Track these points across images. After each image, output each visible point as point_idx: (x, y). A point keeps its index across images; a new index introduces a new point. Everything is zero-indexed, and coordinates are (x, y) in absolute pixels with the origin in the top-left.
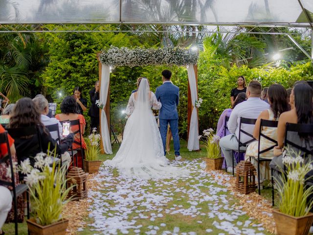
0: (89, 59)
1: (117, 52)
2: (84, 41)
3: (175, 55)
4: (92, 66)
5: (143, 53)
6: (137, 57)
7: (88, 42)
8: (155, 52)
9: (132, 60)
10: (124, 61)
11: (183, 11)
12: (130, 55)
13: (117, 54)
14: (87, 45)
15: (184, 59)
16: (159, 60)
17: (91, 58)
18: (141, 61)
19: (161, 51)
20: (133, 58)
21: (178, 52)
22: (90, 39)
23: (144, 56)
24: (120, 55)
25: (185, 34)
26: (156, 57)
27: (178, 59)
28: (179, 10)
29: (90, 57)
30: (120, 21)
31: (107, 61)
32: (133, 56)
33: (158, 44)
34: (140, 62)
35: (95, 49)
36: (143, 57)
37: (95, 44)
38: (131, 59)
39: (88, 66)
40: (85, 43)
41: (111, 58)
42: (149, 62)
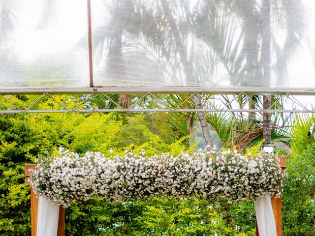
0: (20, 176)
1: (74, 166)
2: (9, 134)
3: (223, 172)
4: (24, 193)
5: (142, 168)
6: (125, 177)
7: (16, 136)
8: (172, 164)
9: (112, 186)
10: (94, 188)
11: (240, 60)
12: (107, 172)
13: (74, 171)
14: (15, 143)
15: (246, 183)
16: (182, 184)
17: (22, 175)
18: (137, 186)
19: (188, 163)
20: (116, 179)
21: (231, 165)
22: (23, 129)
23: (144, 176)
24: (83, 172)
25: (246, 115)
26: (174, 178)
27: (232, 184)
28: (232, 58)
29: (21, 171)
30: (92, 86)
31: (51, 189)
32: (116, 175)
33: (184, 138)
34: (133, 191)
35: (34, 152)
36: (141, 178)
37: (34, 140)
38: (110, 183)
39: (15, 193)
40: (10, 140)
41: (60, 181)
42: (156, 190)
